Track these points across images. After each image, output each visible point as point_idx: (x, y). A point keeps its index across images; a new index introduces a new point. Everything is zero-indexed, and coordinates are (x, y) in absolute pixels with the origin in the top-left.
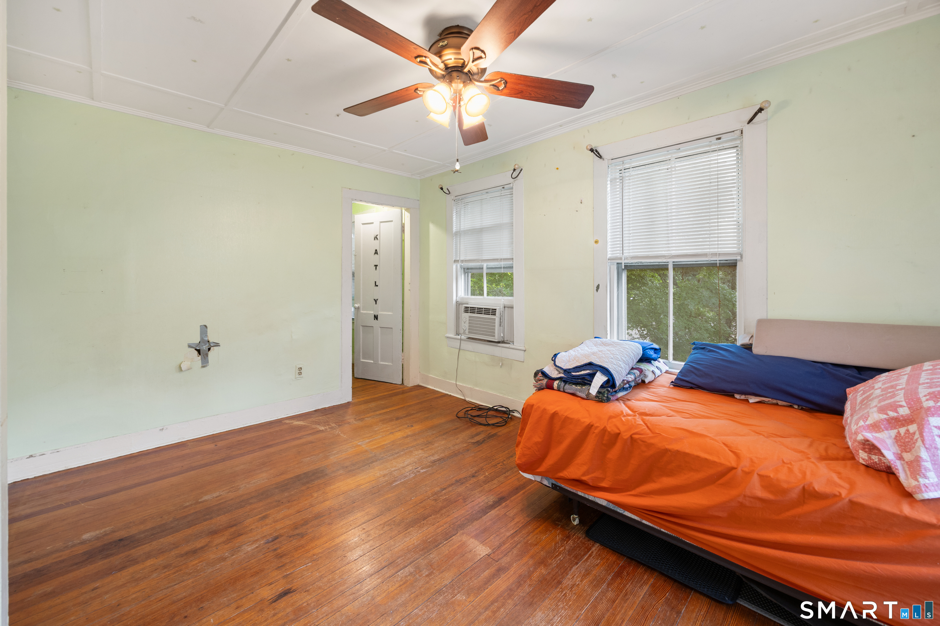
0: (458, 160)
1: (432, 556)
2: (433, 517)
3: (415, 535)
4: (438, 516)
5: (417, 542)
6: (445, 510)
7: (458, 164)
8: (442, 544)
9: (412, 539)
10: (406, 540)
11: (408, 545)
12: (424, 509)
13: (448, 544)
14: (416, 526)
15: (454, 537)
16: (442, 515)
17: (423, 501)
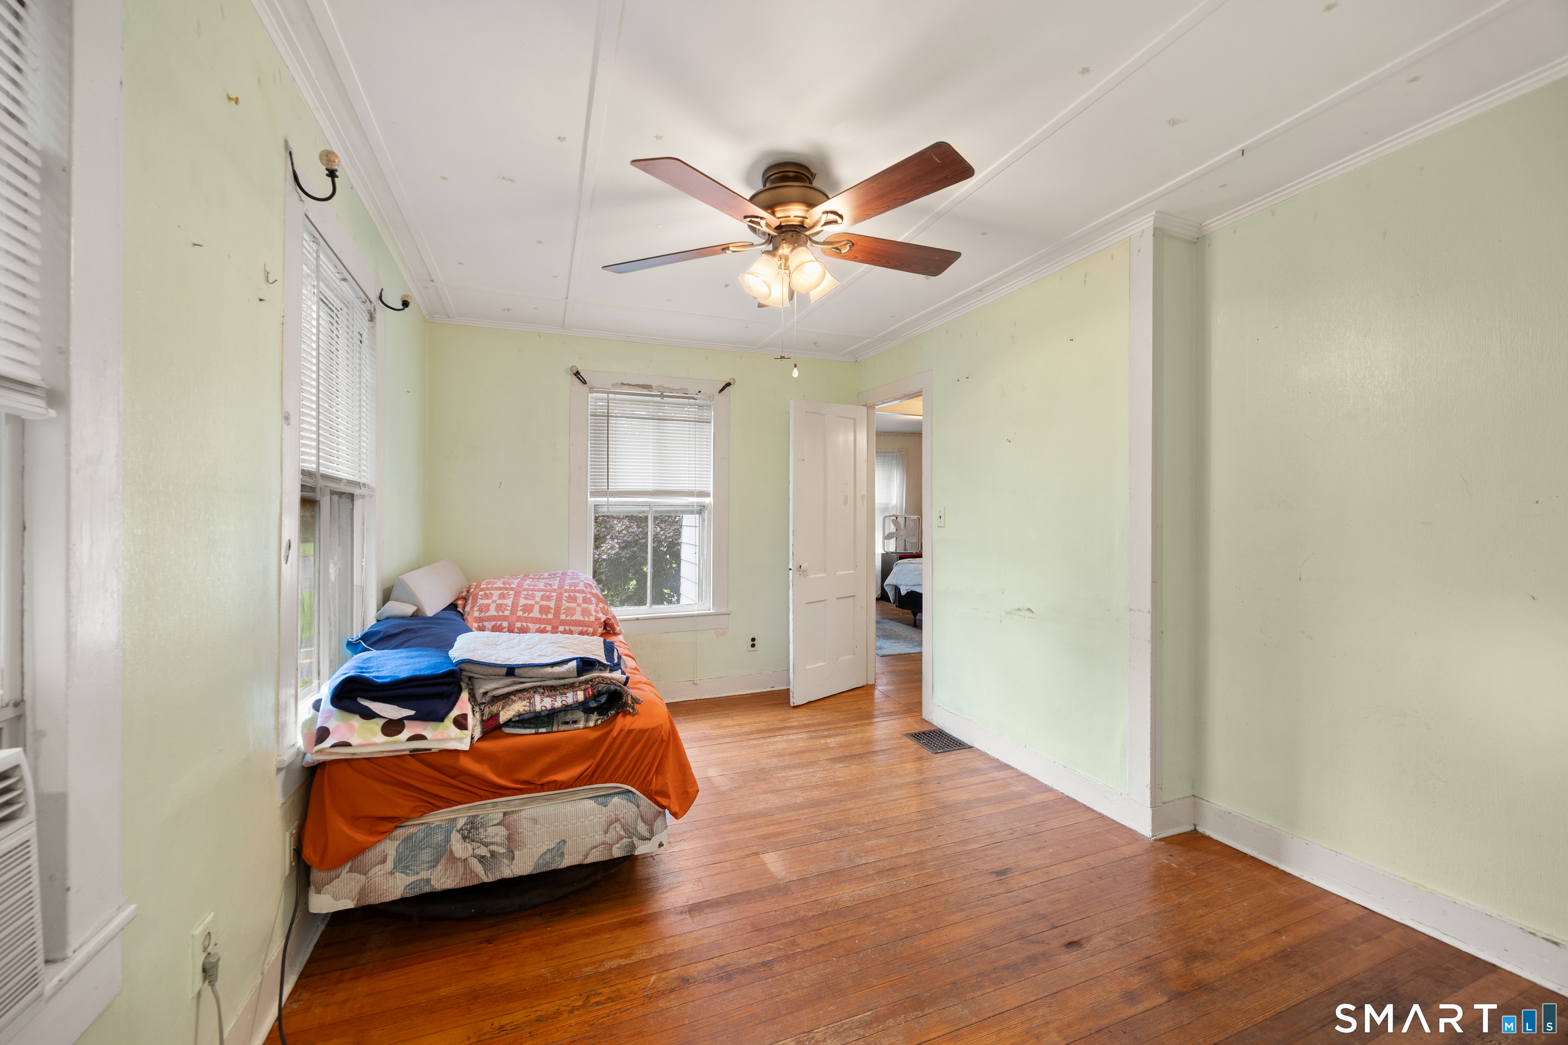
0: (795, 366)
1: (832, 867)
2: (811, 914)
3: (846, 894)
4: (802, 913)
5: (846, 886)
6: (788, 920)
7: (795, 370)
8: (813, 875)
9: (851, 890)
10: (859, 891)
11: (857, 885)
12: (820, 931)
13: (805, 873)
14: (841, 907)
15: (795, 879)
16: (796, 913)
17: (817, 947)
